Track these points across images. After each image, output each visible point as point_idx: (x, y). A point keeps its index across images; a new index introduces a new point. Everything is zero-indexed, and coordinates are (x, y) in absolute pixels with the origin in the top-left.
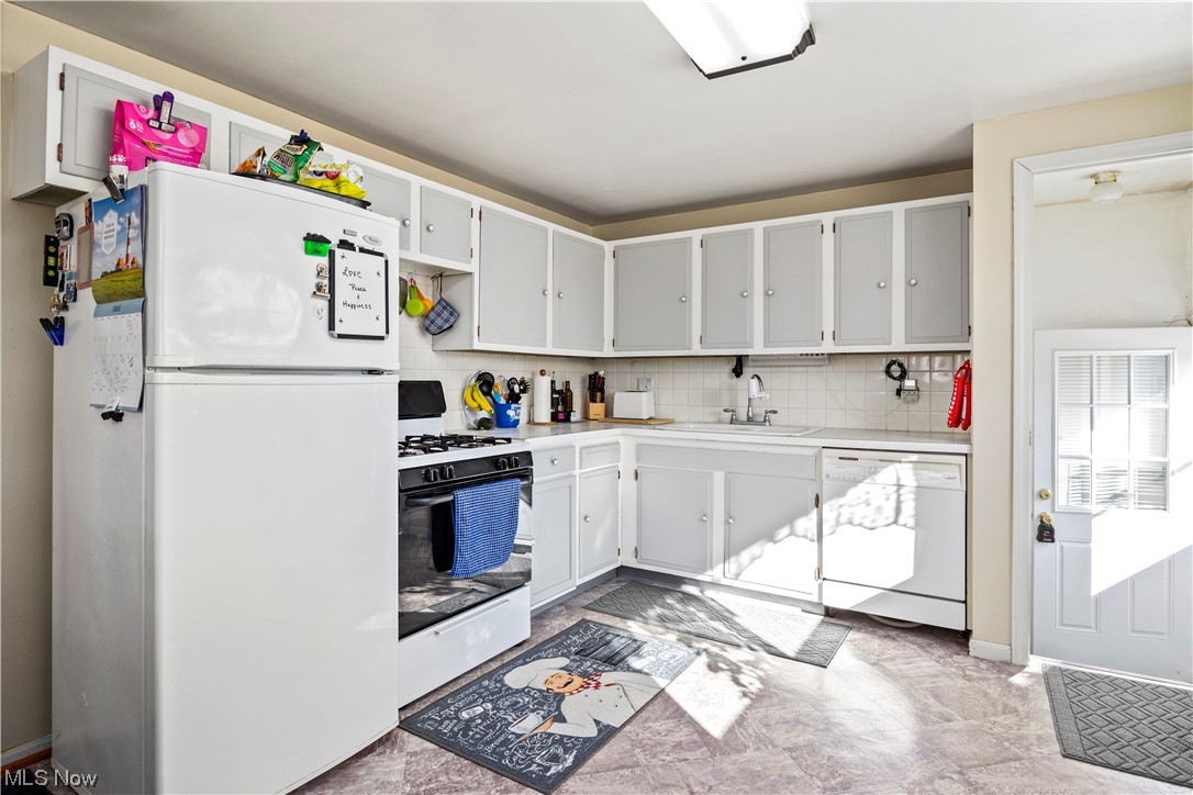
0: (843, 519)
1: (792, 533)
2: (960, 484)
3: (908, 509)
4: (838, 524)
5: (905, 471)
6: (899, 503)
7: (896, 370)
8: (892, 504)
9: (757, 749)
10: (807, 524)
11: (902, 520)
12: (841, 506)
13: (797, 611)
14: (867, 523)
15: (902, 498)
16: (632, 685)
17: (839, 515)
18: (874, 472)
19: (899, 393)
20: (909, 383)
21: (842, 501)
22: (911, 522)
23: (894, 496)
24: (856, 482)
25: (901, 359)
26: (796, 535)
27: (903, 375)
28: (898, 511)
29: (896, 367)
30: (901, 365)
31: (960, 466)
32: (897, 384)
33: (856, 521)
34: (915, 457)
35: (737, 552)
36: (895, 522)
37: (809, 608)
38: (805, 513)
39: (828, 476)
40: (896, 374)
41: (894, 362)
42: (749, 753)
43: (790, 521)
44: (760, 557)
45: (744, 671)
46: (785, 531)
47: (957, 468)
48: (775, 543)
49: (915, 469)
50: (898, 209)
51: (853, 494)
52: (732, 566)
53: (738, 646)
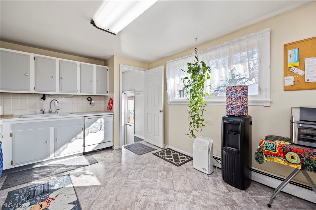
0: (89, 132)
1: (76, 139)
2: (112, 120)
3: (103, 126)
4: (88, 133)
5: (102, 119)
6: (101, 126)
7: (89, 99)
8: (100, 126)
9: (109, 180)
10: (81, 135)
11: (102, 129)
12: (89, 129)
13: (76, 157)
14: (95, 131)
15: (102, 125)
16: (63, 192)
17: (89, 131)
18: (97, 120)
19: (90, 104)
20: (92, 102)
21: (89, 128)
22: (103, 129)
23: (100, 125)
24: (92, 123)
25: (91, 97)
26: (77, 139)
27: (91, 100)
28: (101, 127)
29: (90, 98)
30: (91, 98)
31: (112, 117)
32: (90, 102)
33: (93, 132)
34: (104, 116)
35: (59, 149)
36: (100, 130)
37: (79, 155)
38: (80, 133)
39: (86, 123)
40: (90, 100)
41: (89, 97)
42: (109, 182)
43: (75, 136)
44: (66, 147)
45: (85, 172)
46: (74, 138)
47: (111, 117)
48: (71, 142)
49: (104, 118)
50: (95, 66)
51: (91, 126)
52: (57, 152)
53: (75, 169)
